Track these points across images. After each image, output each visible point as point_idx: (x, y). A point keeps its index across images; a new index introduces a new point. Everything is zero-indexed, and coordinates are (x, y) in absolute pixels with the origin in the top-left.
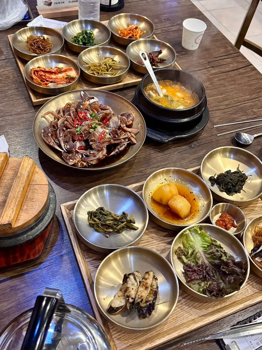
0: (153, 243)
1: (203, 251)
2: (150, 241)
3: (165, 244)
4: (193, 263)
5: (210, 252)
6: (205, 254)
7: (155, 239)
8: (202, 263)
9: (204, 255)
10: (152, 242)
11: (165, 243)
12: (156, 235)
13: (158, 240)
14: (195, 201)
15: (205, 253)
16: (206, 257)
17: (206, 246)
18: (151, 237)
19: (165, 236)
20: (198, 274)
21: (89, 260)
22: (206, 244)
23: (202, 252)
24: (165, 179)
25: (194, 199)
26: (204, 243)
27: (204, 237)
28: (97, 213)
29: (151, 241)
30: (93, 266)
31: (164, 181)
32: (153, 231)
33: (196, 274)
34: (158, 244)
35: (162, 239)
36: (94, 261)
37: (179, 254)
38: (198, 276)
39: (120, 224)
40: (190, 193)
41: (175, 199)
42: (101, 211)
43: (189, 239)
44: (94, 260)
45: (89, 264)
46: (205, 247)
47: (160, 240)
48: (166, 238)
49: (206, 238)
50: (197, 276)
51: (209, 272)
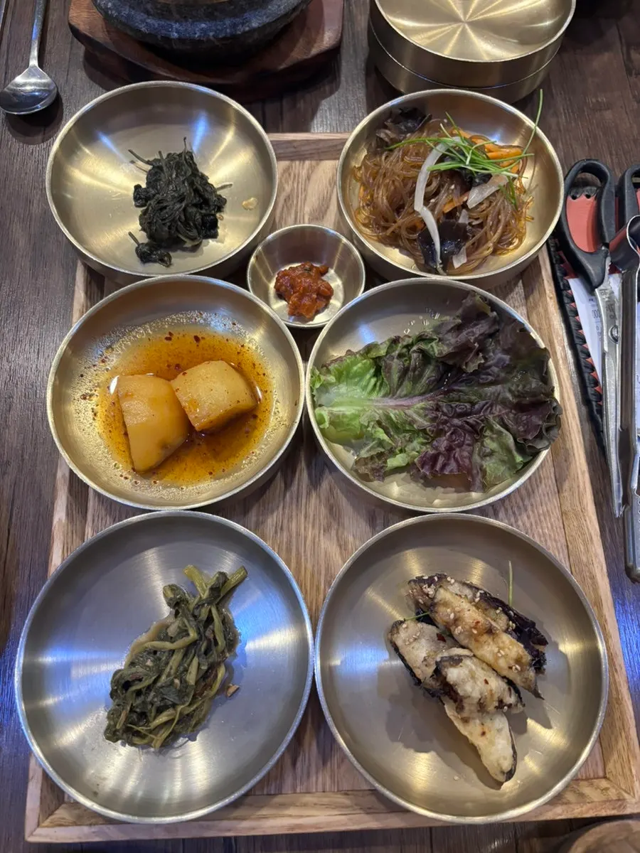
0: (298, 534)
1: (384, 396)
2: (289, 542)
3: (314, 495)
4: (412, 442)
5: (400, 378)
6: (393, 396)
7: (285, 521)
8: (426, 416)
9: (396, 399)
10: (294, 535)
11: (309, 494)
12: (272, 512)
13: (294, 514)
14: (203, 338)
15: (391, 394)
16: (405, 396)
17: (373, 381)
18: (276, 532)
19: (287, 486)
20: (460, 446)
21: (289, 781)
22: (368, 376)
23: (386, 399)
24: (85, 399)
25: (197, 339)
26: (364, 383)
27: (348, 373)
28: (132, 707)
29: (291, 536)
30: (317, 773)
31: (90, 407)
32: (258, 515)
33: (458, 450)
34: (306, 517)
35: (295, 500)
36: (299, 764)
37: (373, 469)
38: (465, 447)
39: (213, 631)
40: (170, 342)
41: (195, 403)
42: (134, 688)
43: (345, 420)
44: (294, 764)
45: (305, 784)
46: (375, 385)
47: (294, 507)
48: (294, 488)
49: (355, 368)
50: (464, 450)
51: (458, 410)
